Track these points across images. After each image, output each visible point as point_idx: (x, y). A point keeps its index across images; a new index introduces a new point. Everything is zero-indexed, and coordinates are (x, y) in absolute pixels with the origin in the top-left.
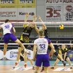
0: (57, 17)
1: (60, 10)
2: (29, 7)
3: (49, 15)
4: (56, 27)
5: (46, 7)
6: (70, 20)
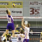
0: (37, 14)
1: (39, 10)
2: (18, 7)
3: (32, 13)
4: (36, 21)
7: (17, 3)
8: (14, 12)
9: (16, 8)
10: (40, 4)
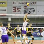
1: (20, 8)
2: (3, 6)
3: (14, 11)
5: (12, 6)
7: (2, 3)
10: (21, 3)
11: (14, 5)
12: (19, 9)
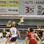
1: (34, 9)
6: (40, 15)
8: (11, 10)
9: (12, 7)
11: (27, 5)
12: (32, 9)
